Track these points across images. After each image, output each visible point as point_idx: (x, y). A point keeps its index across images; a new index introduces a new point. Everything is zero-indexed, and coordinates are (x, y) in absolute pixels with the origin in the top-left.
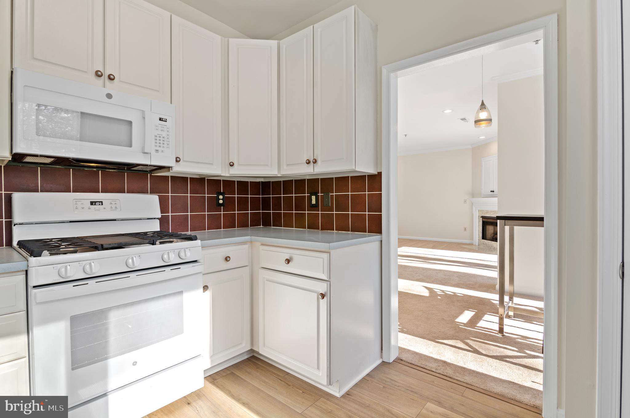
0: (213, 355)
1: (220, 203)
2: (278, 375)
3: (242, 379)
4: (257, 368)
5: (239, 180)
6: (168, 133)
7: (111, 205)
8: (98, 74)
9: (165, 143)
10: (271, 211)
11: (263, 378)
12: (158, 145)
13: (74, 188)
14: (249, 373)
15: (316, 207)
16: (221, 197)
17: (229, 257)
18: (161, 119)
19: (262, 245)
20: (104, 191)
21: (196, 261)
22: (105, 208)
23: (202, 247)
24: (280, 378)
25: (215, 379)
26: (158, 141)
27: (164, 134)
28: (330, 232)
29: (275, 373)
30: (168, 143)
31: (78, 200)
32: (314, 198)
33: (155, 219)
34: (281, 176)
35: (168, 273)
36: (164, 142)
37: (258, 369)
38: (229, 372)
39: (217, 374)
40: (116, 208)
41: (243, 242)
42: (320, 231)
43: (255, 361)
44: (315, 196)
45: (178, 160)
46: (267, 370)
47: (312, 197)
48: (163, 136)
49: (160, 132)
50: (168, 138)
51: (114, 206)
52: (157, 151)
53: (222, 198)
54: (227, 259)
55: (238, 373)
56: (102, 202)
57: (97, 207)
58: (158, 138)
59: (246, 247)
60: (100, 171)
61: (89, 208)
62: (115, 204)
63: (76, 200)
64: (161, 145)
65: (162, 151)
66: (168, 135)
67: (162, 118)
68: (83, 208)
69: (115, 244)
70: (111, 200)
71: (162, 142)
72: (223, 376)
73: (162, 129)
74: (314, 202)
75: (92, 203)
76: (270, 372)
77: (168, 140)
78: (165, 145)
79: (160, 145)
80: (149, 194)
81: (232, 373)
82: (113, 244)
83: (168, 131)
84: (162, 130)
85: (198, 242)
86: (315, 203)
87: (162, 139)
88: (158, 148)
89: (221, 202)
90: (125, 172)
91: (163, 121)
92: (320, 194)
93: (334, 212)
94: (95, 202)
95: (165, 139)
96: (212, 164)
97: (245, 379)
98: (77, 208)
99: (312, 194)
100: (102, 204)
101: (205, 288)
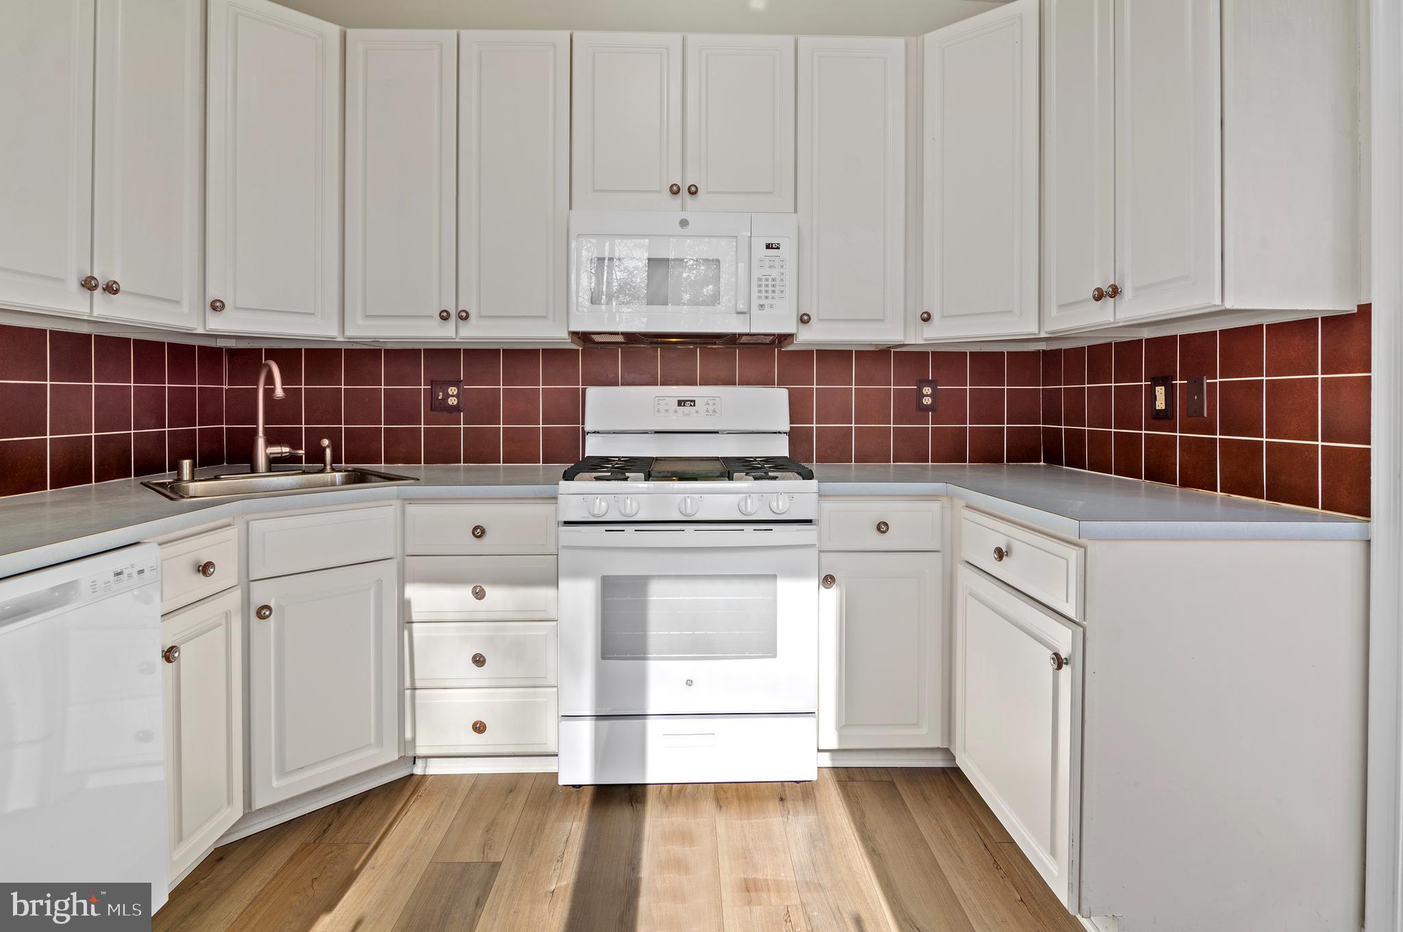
0: (846, 725)
1: (925, 403)
2: (987, 834)
3: (903, 802)
4: (950, 797)
5: (976, 349)
6: (781, 270)
7: (708, 406)
8: (675, 191)
9: (777, 289)
10: (1063, 427)
11: (949, 823)
12: (763, 294)
13: (663, 379)
14: (926, 799)
15: (1167, 418)
16: (927, 390)
17: (886, 524)
18: (768, 246)
19: (968, 507)
20: (705, 382)
21: (809, 521)
22: (697, 412)
23: (819, 496)
24: (987, 841)
25: (851, 779)
26: (763, 289)
27: (774, 273)
28: (1202, 496)
29: (981, 826)
30: (782, 288)
31: (661, 398)
32: (1160, 391)
33: (780, 433)
34: (1049, 336)
35: (749, 535)
36: (774, 289)
37: (949, 801)
38: (886, 778)
39: (863, 771)
40: (714, 411)
41: (927, 495)
42: (1177, 489)
43: (954, 780)
44: (1163, 388)
45: (804, 319)
46: (970, 813)
47: (1158, 388)
48: (773, 277)
49: (767, 271)
50: (782, 280)
51: (711, 408)
52: (762, 306)
53: (929, 393)
54: (882, 527)
55: (902, 788)
56: (694, 401)
57: (687, 409)
58: (763, 283)
59: (935, 506)
60: (698, 349)
61: (676, 412)
62: (714, 404)
63: (658, 398)
64: (770, 294)
65: (771, 306)
66: (782, 274)
67: (772, 244)
68: (667, 411)
69: (668, 472)
70: (709, 398)
71: (770, 289)
72: (870, 780)
73: (772, 263)
74: (1160, 404)
75: (680, 403)
76: (973, 817)
77: (782, 283)
78: (777, 294)
79: (766, 295)
80: (776, 386)
81: (892, 783)
82: (664, 472)
83: (782, 267)
84: (771, 267)
85: (813, 484)
86: (1164, 408)
87: (770, 283)
88: (761, 302)
89: (927, 401)
90: (735, 348)
91: (774, 248)
92: (1178, 382)
93: (1218, 437)
94: (685, 401)
95: (778, 283)
96: (882, 320)
97: (909, 806)
98: (658, 411)
99: (1156, 381)
100: (694, 405)
101: (828, 580)
